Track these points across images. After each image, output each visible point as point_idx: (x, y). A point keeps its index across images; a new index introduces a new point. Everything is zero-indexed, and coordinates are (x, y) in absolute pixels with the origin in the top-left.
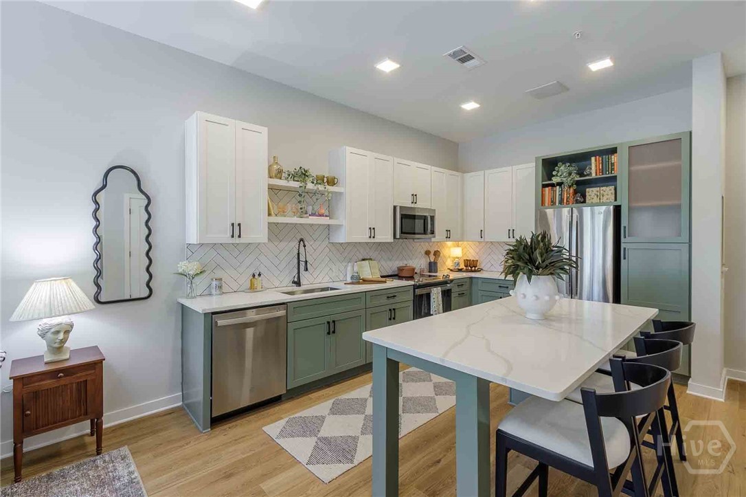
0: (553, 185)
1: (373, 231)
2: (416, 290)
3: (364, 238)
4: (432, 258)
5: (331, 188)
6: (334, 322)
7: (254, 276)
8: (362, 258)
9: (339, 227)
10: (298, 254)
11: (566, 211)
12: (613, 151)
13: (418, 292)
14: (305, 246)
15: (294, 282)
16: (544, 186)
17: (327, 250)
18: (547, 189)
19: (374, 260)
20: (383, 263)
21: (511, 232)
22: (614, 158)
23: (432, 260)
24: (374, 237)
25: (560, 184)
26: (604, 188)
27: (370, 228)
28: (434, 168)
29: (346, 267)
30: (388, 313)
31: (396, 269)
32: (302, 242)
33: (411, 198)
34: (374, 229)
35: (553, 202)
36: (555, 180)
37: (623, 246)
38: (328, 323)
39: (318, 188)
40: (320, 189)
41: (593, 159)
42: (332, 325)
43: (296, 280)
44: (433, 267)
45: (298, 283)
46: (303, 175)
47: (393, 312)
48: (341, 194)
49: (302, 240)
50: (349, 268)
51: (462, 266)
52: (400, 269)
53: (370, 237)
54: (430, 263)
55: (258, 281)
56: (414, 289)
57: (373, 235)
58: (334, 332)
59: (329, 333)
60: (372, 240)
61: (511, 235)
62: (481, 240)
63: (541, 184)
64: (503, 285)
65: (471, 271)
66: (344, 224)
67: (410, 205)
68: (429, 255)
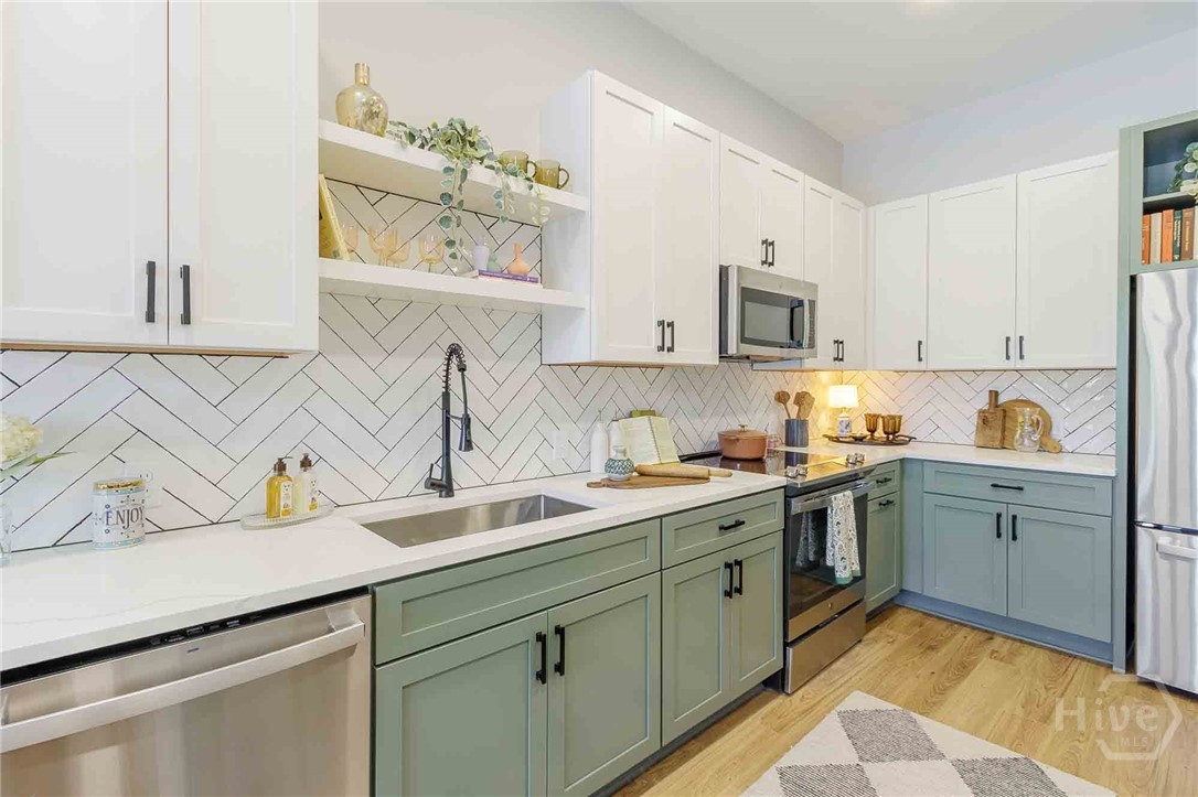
1: (668, 331)
2: (793, 501)
3: (644, 348)
4: (794, 411)
5: (547, 192)
6: (560, 631)
7: (281, 467)
8: (629, 407)
9: (570, 314)
10: (446, 396)
13: (797, 506)
14: (462, 369)
15: (432, 484)
16: (1149, 209)
17: (536, 386)
18: (1157, 217)
19: (660, 415)
20: (683, 423)
23: (793, 416)
24: (671, 349)
27: (661, 323)
28: (811, 182)
29: (588, 433)
30: (724, 574)
31: (716, 438)
32: (454, 359)
33: (761, 249)
34: (671, 325)
35: (1179, 250)
36: (1189, 189)
38: (541, 638)
39: (508, 187)
40: (514, 189)
42: (553, 643)
43: (437, 474)
44: (795, 431)
45: (445, 487)
46: (460, 139)
47: (736, 569)
48: (577, 214)
49: (454, 351)
50: (598, 437)
51: (860, 429)
52: (728, 439)
53: (661, 348)
54: (788, 422)
55: (298, 487)
56: (787, 498)
57: (668, 344)
58: (560, 668)
59: (542, 676)
60: (665, 358)
61: (1014, 351)
62: (916, 365)
63: (1139, 201)
64: (1008, 484)
65: (888, 443)
66: (588, 308)
67: (758, 267)
68: (785, 404)
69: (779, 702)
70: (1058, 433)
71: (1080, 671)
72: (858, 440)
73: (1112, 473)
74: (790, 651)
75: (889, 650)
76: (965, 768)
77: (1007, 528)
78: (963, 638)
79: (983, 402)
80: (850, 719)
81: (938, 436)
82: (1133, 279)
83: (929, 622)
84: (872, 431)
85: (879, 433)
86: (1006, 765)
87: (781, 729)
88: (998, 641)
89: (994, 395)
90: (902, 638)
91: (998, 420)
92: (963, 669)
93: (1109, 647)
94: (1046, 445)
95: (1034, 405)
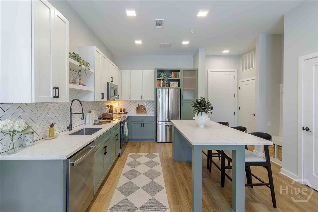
0: (160, 80)
3: (100, 99)
7: (52, 126)
9: (88, 92)
11: (164, 90)
12: (178, 71)
15: (69, 128)
18: (158, 81)
21: (142, 97)
22: (179, 73)
23: (110, 109)
24: (103, 98)
25: (163, 80)
26: (175, 83)
28: (115, 66)
30: (116, 137)
33: (111, 79)
34: (103, 94)
35: (160, 86)
36: (161, 78)
37: (181, 102)
40: (87, 69)
41: (173, 72)
45: (71, 128)
47: (118, 136)
52: (105, 115)
54: (110, 111)
56: (121, 124)
58: (107, 152)
59: (105, 154)
61: (142, 98)
62: (128, 100)
63: (156, 79)
64: (143, 118)
65: (124, 114)
66: (94, 91)
67: (111, 82)
68: (108, 107)
69: (120, 158)
70: (146, 110)
71: (151, 143)
72: (119, 114)
73: (154, 115)
74: (121, 149)
75: (130, 148)
76: (145, 156)
77: (143, 125)
78: (138, 144)
79: (137, 106)
80: (130, 156)
81: (130, 112)
82: (156, 89)
83: (133, 143)
84: (121, 112)
85: (122, 112)
86: (149, 154)
87: (123, 160)
88: (142, 143)
89: (138, 104)
90: (130, 146)
91: (140, 109)
92: (140, 147)
93: (154, 139)
94: (146, 113)
95: (144, 106)
